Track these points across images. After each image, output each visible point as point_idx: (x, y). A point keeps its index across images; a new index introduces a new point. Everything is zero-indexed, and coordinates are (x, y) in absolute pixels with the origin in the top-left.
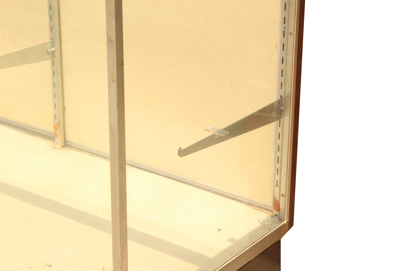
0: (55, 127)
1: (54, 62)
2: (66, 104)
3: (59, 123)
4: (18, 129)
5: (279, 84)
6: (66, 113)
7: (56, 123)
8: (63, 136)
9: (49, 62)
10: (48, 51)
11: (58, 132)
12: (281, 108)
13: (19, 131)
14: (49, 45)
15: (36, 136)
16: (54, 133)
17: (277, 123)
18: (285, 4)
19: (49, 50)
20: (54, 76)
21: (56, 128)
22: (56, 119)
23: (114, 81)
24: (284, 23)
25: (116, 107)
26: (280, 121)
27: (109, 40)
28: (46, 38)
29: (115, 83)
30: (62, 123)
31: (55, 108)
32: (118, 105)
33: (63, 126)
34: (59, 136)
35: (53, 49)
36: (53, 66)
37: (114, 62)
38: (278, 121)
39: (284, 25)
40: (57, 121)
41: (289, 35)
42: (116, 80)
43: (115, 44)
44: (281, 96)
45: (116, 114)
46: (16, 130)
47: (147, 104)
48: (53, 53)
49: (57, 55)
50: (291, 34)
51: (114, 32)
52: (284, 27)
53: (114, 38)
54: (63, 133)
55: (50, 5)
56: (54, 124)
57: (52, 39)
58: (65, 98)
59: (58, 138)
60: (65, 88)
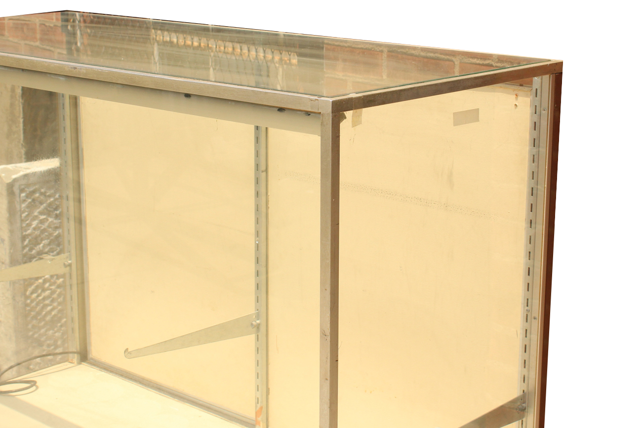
0: (256, 413)
1: (259, 336)
2: (270, 386)
3: (261, 408)
4: (214, 413)
5: (521, 378)
6: (270, 396)
7: (258, 409)
8: (265, 424)
9: (253, 337)
10: (252, 324)
11: (259, 419)
12: (524, 405)
13: (214, 414)
14: (254, 317)
15: (233, 422)
16: (255, 419)
17: (519, 423)
18: (528, 284)
19: (254, 323)
20: (258, 353)
21: (258, 413)
22: (258, 403)
23: (327, 379)
24: (527, 306)
25: (328, 410)
26: (522, 421)
27: (323, 334)
28: (251, 310)
29: (328, 382)
30: (264, 410)
31: (258, 391)
32: (330, 407)
33: (265, 412)
34: (261, 424)
35: (258, 321)
36: (258, 341)
37: (327, 358)
38: (521, 421)
39: (527, 308)
40: (259, 406)
41: (533, 320)
42: (329, 379)
43: (329, 338)
44: (524, 391)
45: (327, 417)
46: (211, 413)
47: (366, 392)
48: (258, 327)
49: (263, 328)
50: (535, 318)
51: (329, 325)
52: (527, 310)
53: (328, 332)
54: (265, 421)
55: (258, 271)
56: (256, 409)
57: (258, 310)
58: (270, 378)
59: (260, 426)
60: (270, 367)
